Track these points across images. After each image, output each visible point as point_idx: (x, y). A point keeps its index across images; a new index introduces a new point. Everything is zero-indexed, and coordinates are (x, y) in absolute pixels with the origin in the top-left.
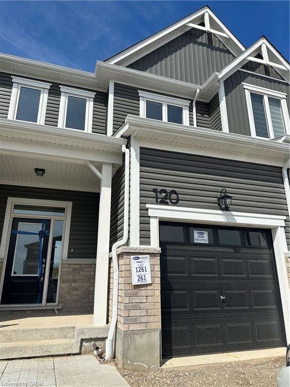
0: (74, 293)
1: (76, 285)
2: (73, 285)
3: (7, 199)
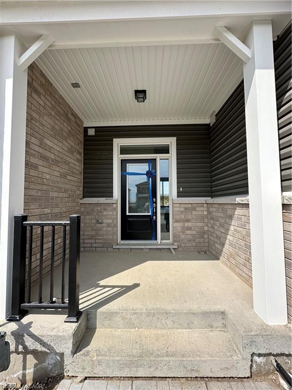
0: (188, 232)
1: (190, 224)
2: (186, 224)
3: (113, 141)
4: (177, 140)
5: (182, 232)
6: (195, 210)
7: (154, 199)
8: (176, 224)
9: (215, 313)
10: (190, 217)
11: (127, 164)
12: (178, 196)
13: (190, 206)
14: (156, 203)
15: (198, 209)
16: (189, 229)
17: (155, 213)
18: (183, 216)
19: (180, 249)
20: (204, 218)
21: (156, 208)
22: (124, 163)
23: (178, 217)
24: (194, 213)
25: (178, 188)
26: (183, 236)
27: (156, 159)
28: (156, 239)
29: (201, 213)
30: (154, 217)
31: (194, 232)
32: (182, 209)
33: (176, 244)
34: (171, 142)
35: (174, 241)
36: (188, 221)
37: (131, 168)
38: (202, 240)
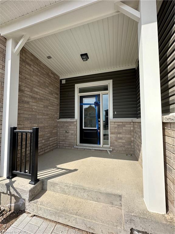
0: (120, 141)
1: (121, 136)
2: (118, 136)
3: (75, 86)
4: (113, 81)
5: (116, 141)
6: (125, 126)
7: (99, 119)
8: (112, 135)
9: (115, 195)
10: (121, 131)
11: (83, 99)
12: (114, 117)
13: (121, 123)
14: (100, 121)
15: (127, 126)
16: (121, 138)
17: (99, 128)
18: (117, 130)
19: (115, 151)
20: (131, 132)
21: (100, 125)
22: (81, 98)
23: (113, 131)
24: (124, 128)
25: (114, 112)
26: (116, 143)
27: (100, 95)
28: (100, 144)
29: (128, 128)
30: (99, 130)
31: (124, 141)
32: (116, 126)
33: (112, 148)
34: (109, 83)
35: (111, 146)
36: (120, 133)
37: (85, 101)
38: (129, 147)
